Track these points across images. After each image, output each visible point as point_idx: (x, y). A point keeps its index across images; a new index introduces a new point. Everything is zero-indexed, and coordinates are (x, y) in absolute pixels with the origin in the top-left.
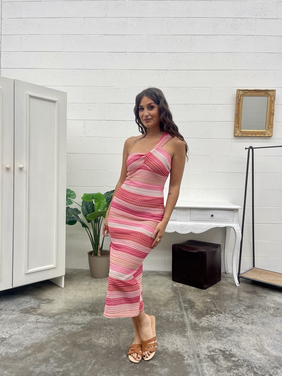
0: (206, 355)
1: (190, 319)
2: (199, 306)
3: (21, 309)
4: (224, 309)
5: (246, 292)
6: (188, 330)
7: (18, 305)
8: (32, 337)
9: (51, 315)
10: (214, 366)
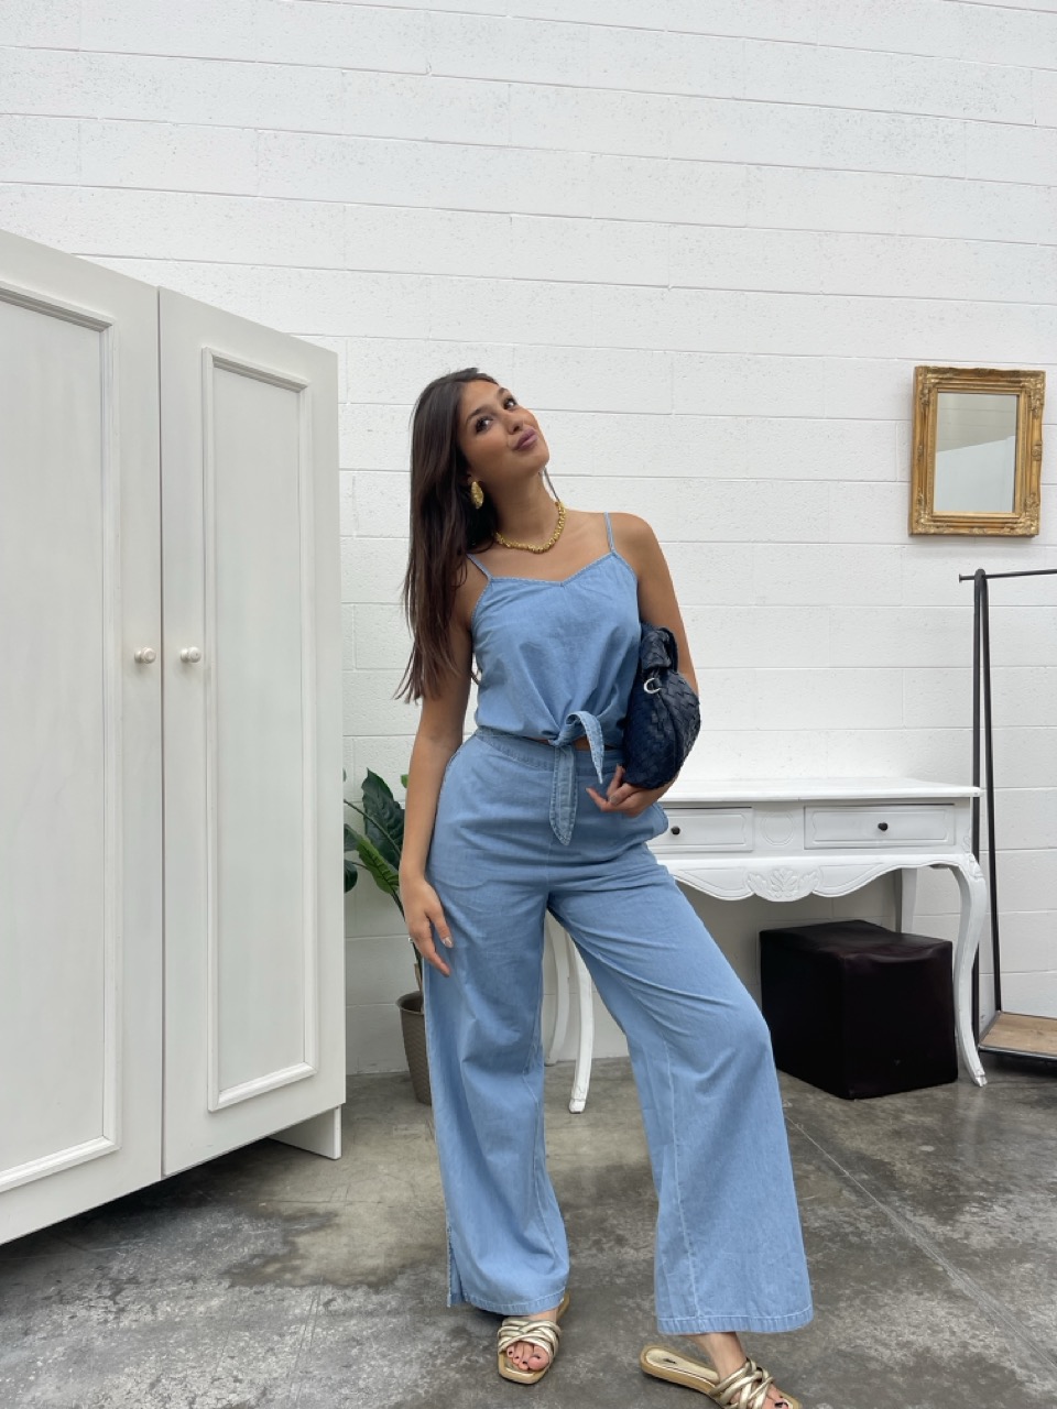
1: (918, 1227)
2: (910, 1174)
3: (220, 1266)
4: (1005, 1173)
5: (1025, 1103)
6: (945, 1271)
7: (196, 1252)
9: (372, 1279)
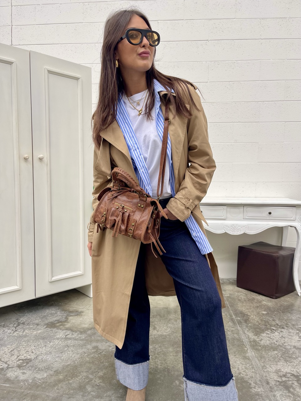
0: (277, 381)
1: (247, 336)
2: (254, 320)
3: (46, 322)
4: (285, 323)
6: (247, 350)
7: (43, 318)
8: (62, 358)
9: (82, 330)
10: (289, 396)
